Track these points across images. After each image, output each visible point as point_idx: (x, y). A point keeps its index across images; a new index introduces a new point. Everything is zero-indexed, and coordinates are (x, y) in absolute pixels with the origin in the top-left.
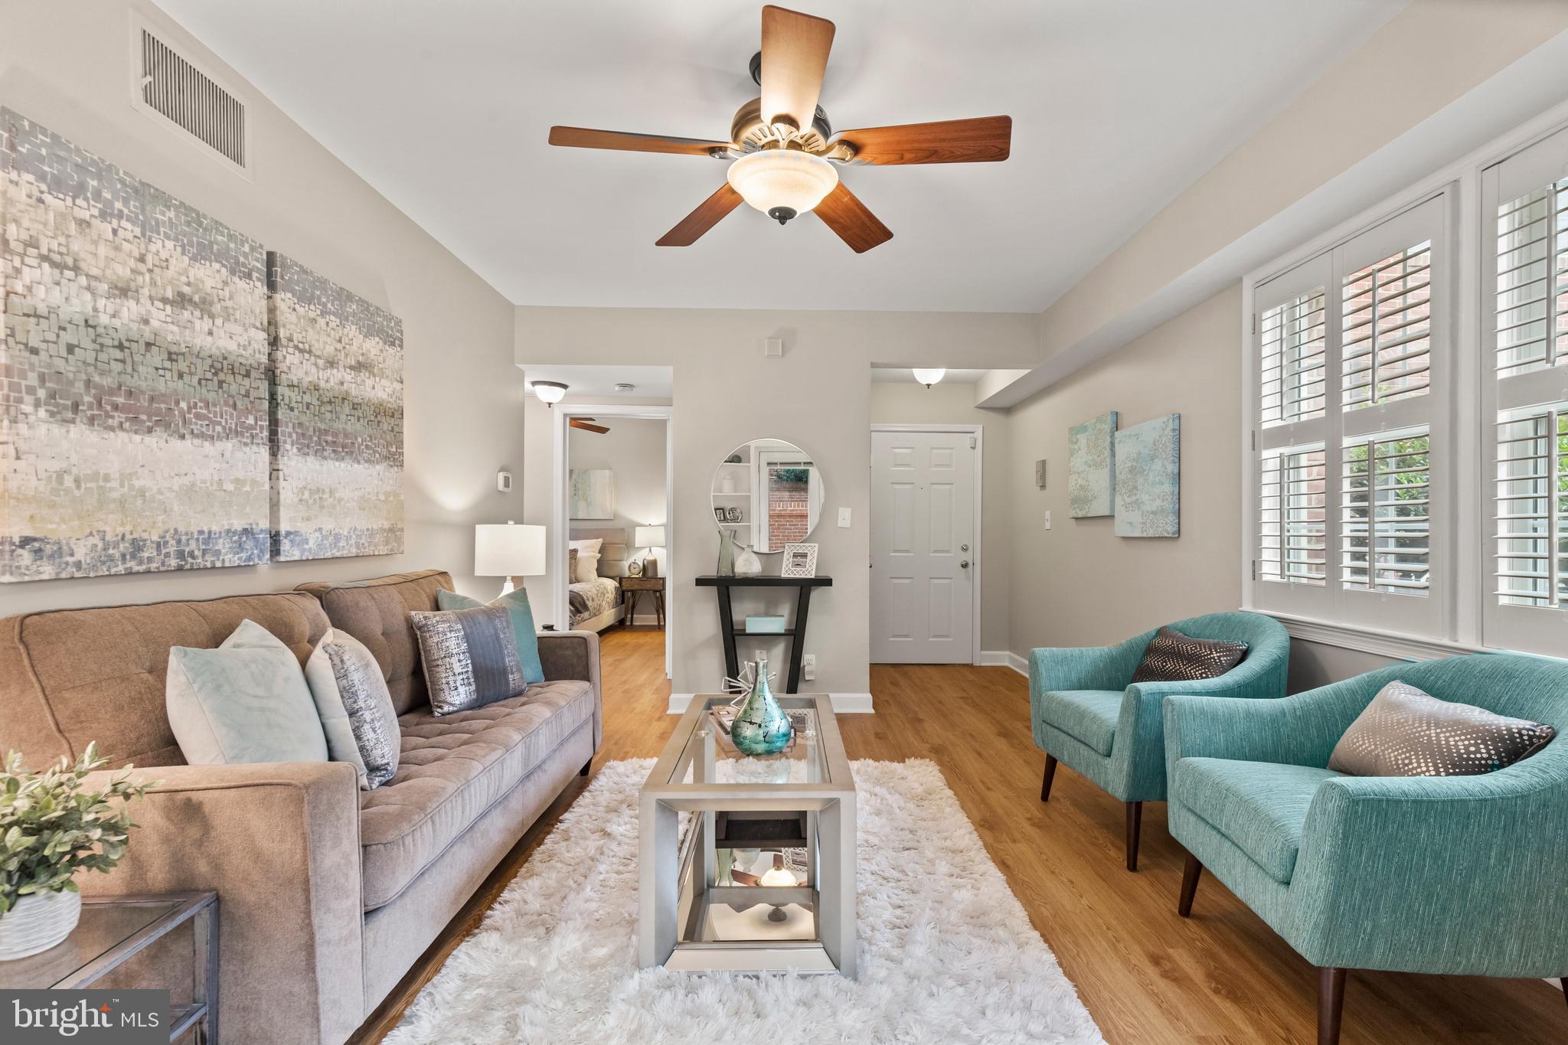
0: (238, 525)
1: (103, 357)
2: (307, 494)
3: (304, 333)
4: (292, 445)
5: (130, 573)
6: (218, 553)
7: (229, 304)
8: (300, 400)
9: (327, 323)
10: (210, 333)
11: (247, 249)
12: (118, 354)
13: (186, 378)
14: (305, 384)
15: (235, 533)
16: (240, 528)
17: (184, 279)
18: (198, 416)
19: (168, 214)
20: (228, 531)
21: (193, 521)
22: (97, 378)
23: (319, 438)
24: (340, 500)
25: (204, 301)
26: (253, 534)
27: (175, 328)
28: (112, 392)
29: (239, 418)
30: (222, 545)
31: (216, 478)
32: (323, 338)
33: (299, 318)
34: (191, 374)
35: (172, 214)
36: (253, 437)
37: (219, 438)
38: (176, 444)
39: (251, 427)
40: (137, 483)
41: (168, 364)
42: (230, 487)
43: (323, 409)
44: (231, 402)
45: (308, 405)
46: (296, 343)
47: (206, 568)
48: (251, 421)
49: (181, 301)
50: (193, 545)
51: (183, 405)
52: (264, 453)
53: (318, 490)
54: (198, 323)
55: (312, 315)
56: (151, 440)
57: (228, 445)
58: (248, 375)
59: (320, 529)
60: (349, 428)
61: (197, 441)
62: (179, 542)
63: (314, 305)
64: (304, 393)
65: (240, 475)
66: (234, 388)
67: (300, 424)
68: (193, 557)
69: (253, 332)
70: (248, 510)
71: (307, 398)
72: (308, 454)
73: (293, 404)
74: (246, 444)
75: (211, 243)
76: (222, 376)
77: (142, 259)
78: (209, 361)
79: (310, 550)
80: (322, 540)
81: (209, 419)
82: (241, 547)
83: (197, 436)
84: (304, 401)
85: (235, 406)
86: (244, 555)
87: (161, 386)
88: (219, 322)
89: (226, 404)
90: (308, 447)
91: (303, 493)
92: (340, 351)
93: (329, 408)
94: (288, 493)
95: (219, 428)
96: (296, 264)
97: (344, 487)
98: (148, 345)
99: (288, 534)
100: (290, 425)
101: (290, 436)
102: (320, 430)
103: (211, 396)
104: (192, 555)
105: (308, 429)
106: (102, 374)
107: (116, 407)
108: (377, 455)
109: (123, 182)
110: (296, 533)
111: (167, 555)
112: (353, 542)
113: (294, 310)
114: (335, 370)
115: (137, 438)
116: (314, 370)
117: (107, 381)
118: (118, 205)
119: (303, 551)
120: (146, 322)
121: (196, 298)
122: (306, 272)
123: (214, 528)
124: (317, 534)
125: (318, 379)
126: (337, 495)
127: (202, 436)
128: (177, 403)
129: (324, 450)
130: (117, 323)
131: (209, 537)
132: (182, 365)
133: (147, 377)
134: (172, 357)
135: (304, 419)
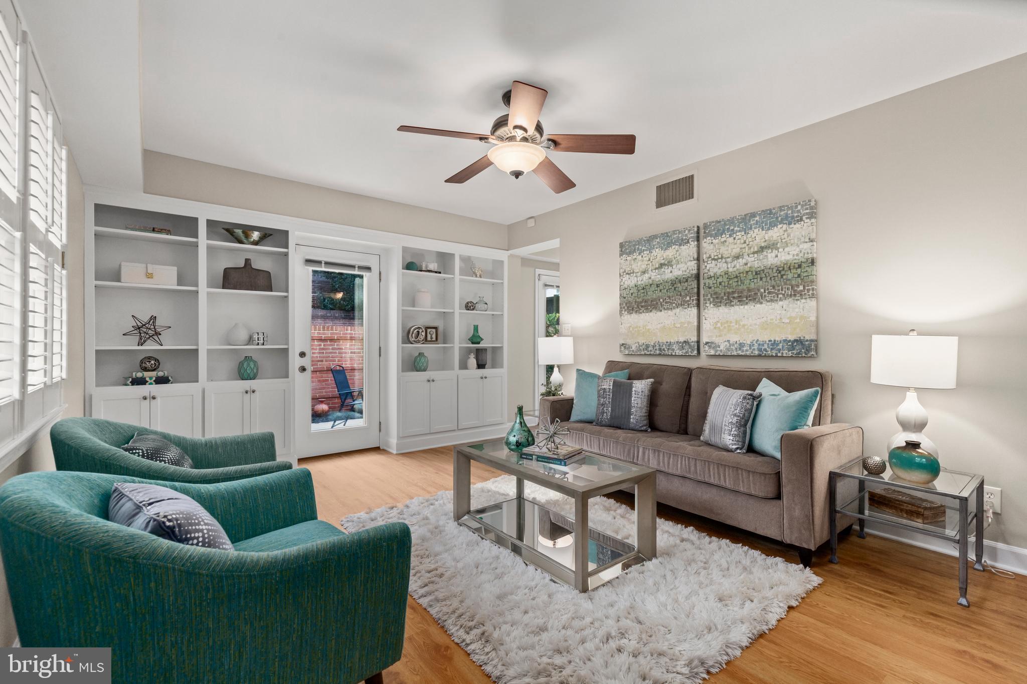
0: (682, 339)
1: (639, 293)
2: (719, 325)
3: (718, 251)
4: (710, 304)
5: (645, 355)
6: (673, 350)
7: (678, 258)
8: (715, 282)
9: (734, 239)
10: (671, 272)
11: (687, 232)
12: (642, 291)
13: (663, 291)
14: (718, 274)
15: (680, 343)
16: (682, 341)
17: (662, 258)
18: (666, 303)
19: (657, 240)
20: (677, 342)
21: (664, 339)
22: (637, 300)
23: (728, 297)
24: (744, 326)
25: (669, 262)
26: (688, 343)
27: (659, 276)
28: (641, 302)
29: (682, 299)
30: (675, 347)
31: (673, 323)
32: (732, 246)
33: (715, 246)
34: (664, 289)
35: (658, 240)
36: (688, 305)
37: (674, 308)
38: (659, 313)
39: (688, 301)
40: (647, 328)
41: (656, 289)
42: (679, 326)
43: (731, 282)
44: (679, 294)
45: (720, 284)
46: (713, 257)
47: (669, 355)
48: (688, 298)
49: (662, 265)
50: (664, 347)
51: (661, 300)
52: (694, 311)
53: (727, 322)
54: (666, 271)
55: (723, 240)
56: (651, 314)
57: (677, 310)
58: (687, 281)
59: (728, 341)
60: (752, 286)
61: (666, 311)
62: (660, 345)
63: (725, 234)
64: (718, 278)
65: (683, 320)
66: (680, 289)
67: (716, 293)
68: (664, 351)
69: (689, 264)
70: (686, 333)
71: (720, 280)
72: (720, 306)
73: (711, 285)
74: (685, 308)
75: (672, 240)
76: (675, 286)
77: (649, 260)
78: (671, 282)
79: (721, 351)
80: (730, 346)
81: (670, 302)
82: (683, 348)
83: (666, 309)
84: (718, 282)
85: (681, 295)
86: (684, 351)
87: (654, 296)
88: (674, 267)
89: (677, 295)
90: (720, 302)
91: (717, 325)
92: (745, 248)
93: (736, 280)
94: (706, 326)
95: (674, 305)
96: (713, 222)
97: (748, 318)
98: (651, 285)
99: (707, 343)
100: (709, 295)
101: (709, 299)
102: (729, 293)
103: (671, 294)
104: (664, 350)
105: (720, 294)
106: (639, 298)
107: (642, 307)
108: (780, 296)
109: (644, 241)
110: (712, 343)
111: (656, 349)
112: (756, 348)
113: (712, 243)
114: (741, 259)
115: (647, 314)
116: (725, 265)
117: (640, 300)
118: (643, 248)
119: (716, 351)
120: (650, 278)
121: (666, 263)
122: (719, 222)
123: (672, 341)
124: (727, 343)
125: (728, 268)
126: (742, 323)
127: (668, 309)
128: (659, 300)
129: (731, 301)
130: (642, 282)
131: (670, 344)
132: (661, 287)
133: (651, 295)
134: (658, 286)
135: (717, 290)
